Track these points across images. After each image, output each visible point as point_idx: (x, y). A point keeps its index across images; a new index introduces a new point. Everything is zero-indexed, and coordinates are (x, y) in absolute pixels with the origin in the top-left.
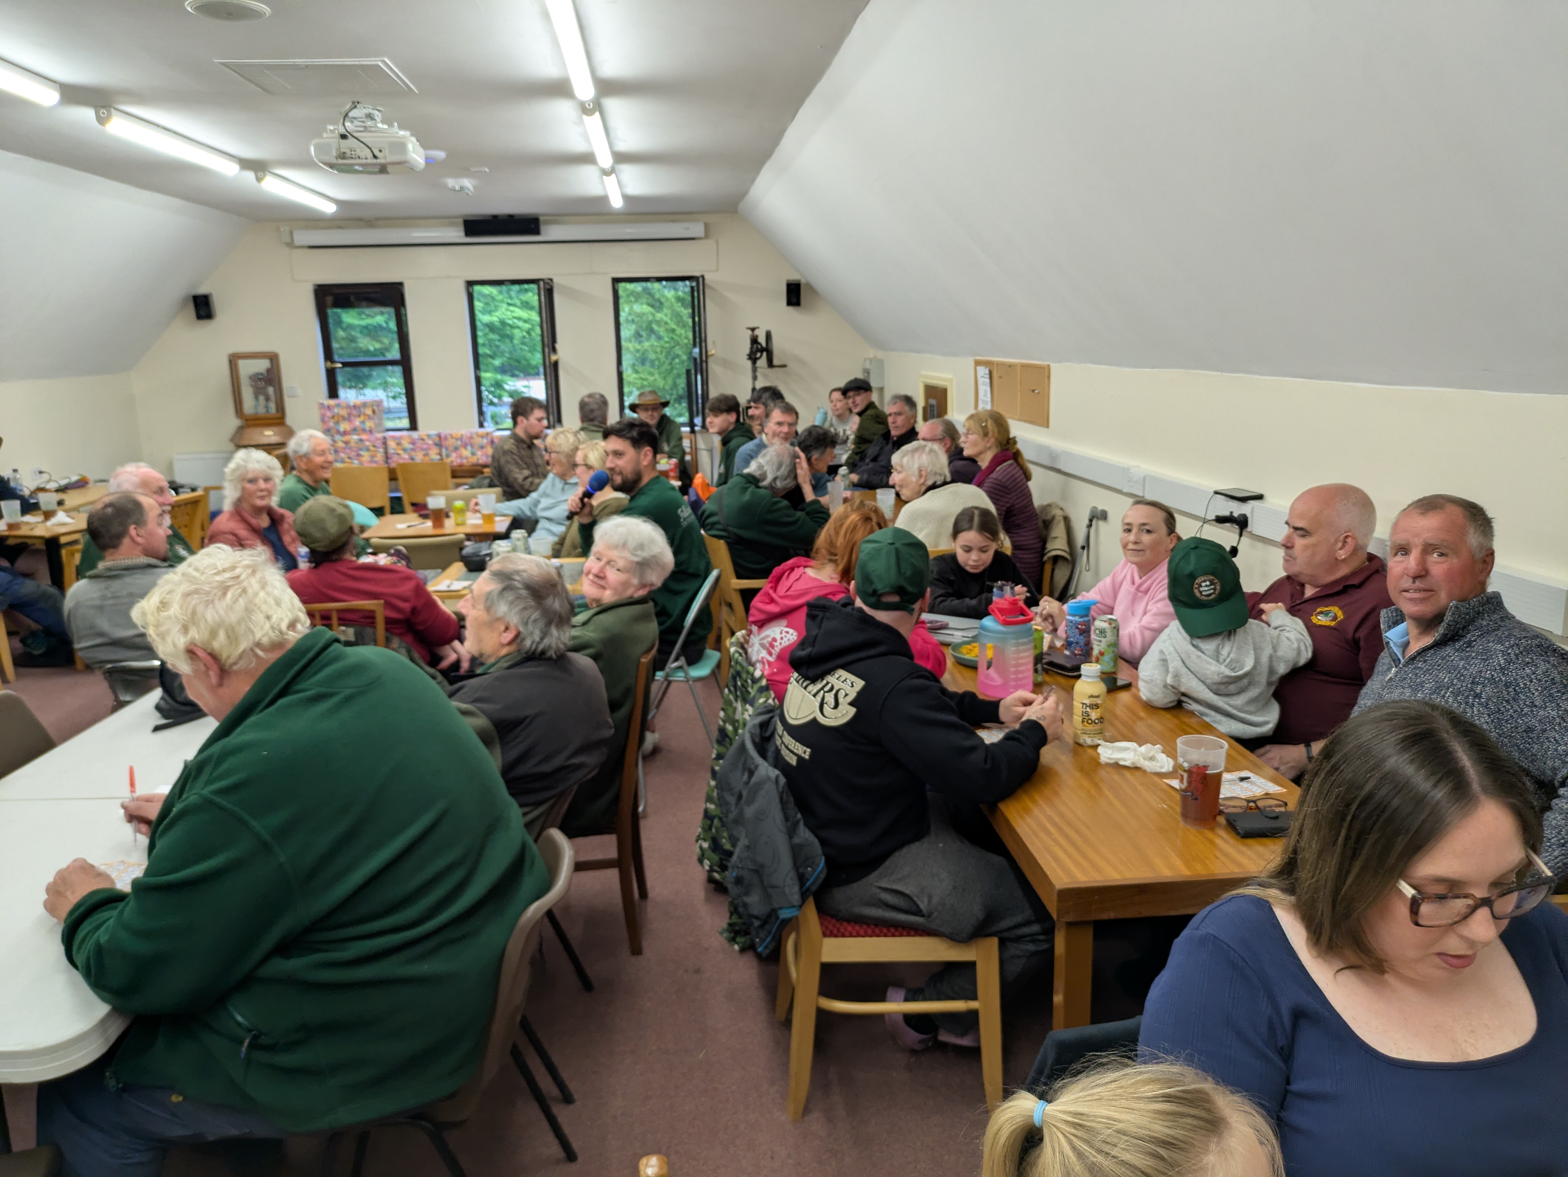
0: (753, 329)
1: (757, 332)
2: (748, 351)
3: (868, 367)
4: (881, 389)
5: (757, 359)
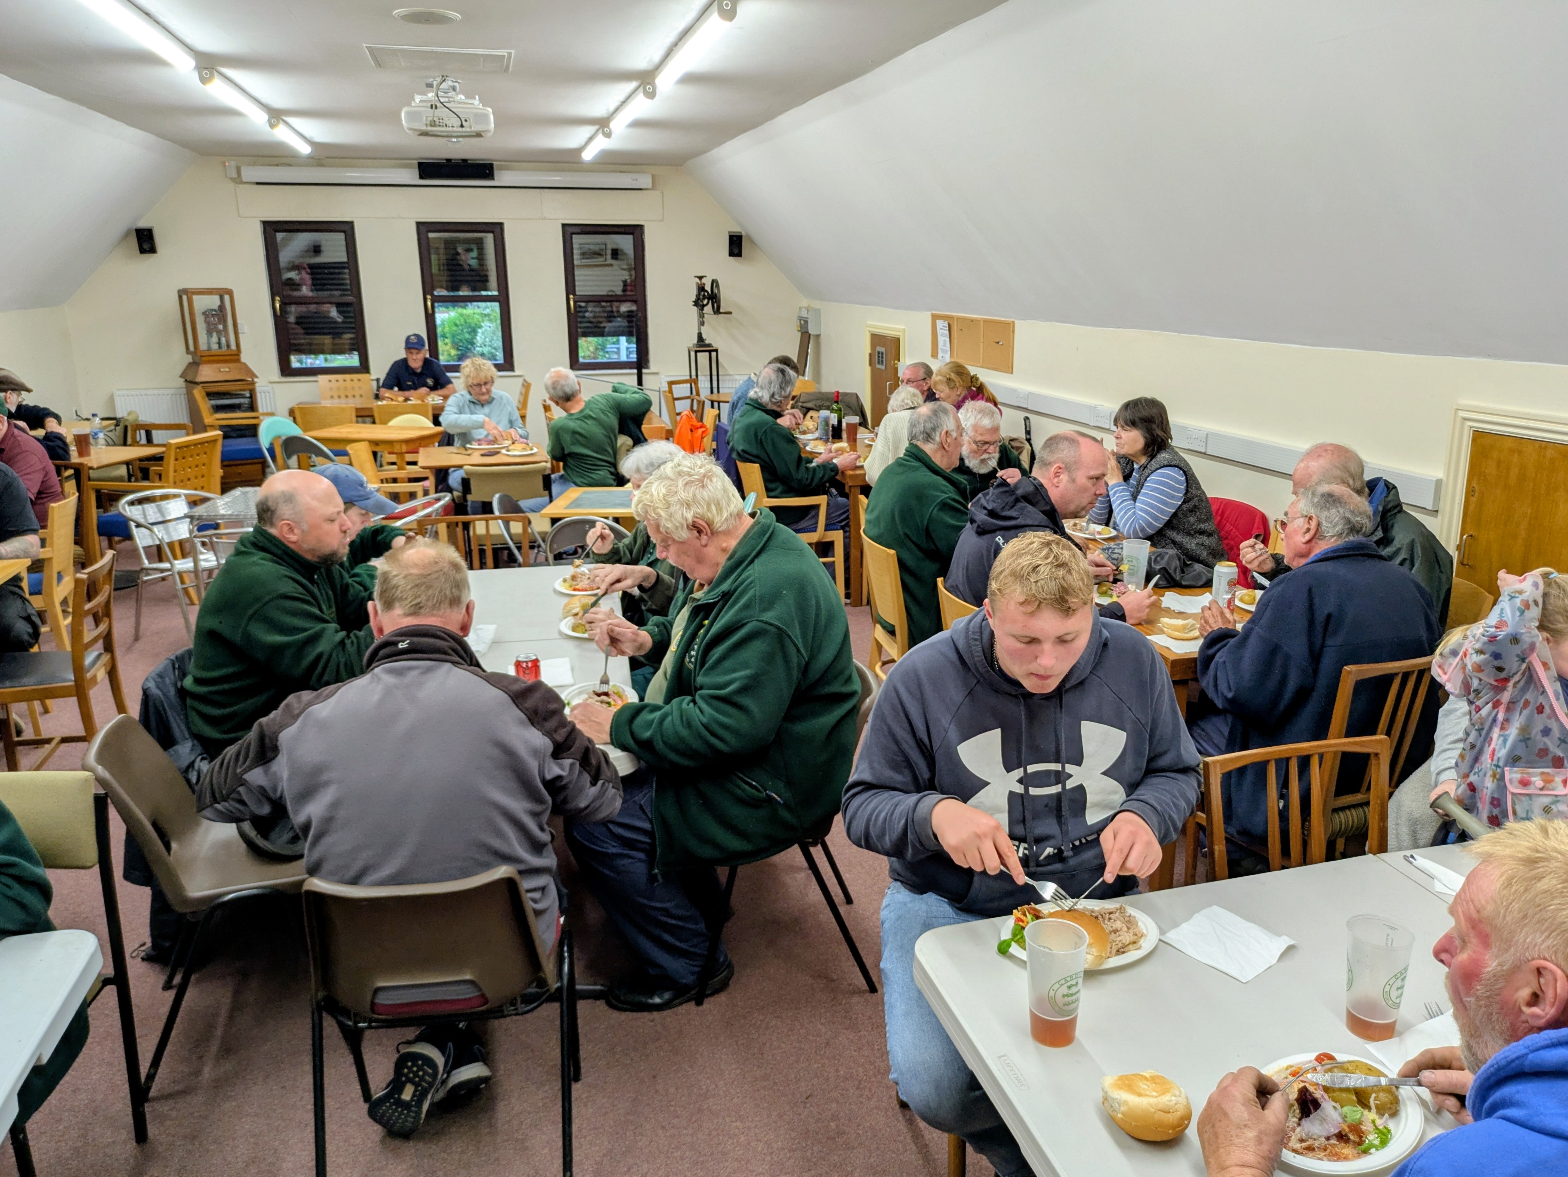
0: (701, 278)
1: (704, 280)
2: (694, 298)
3: (805, 316)
4: (818, 336)
5: (704, 306)
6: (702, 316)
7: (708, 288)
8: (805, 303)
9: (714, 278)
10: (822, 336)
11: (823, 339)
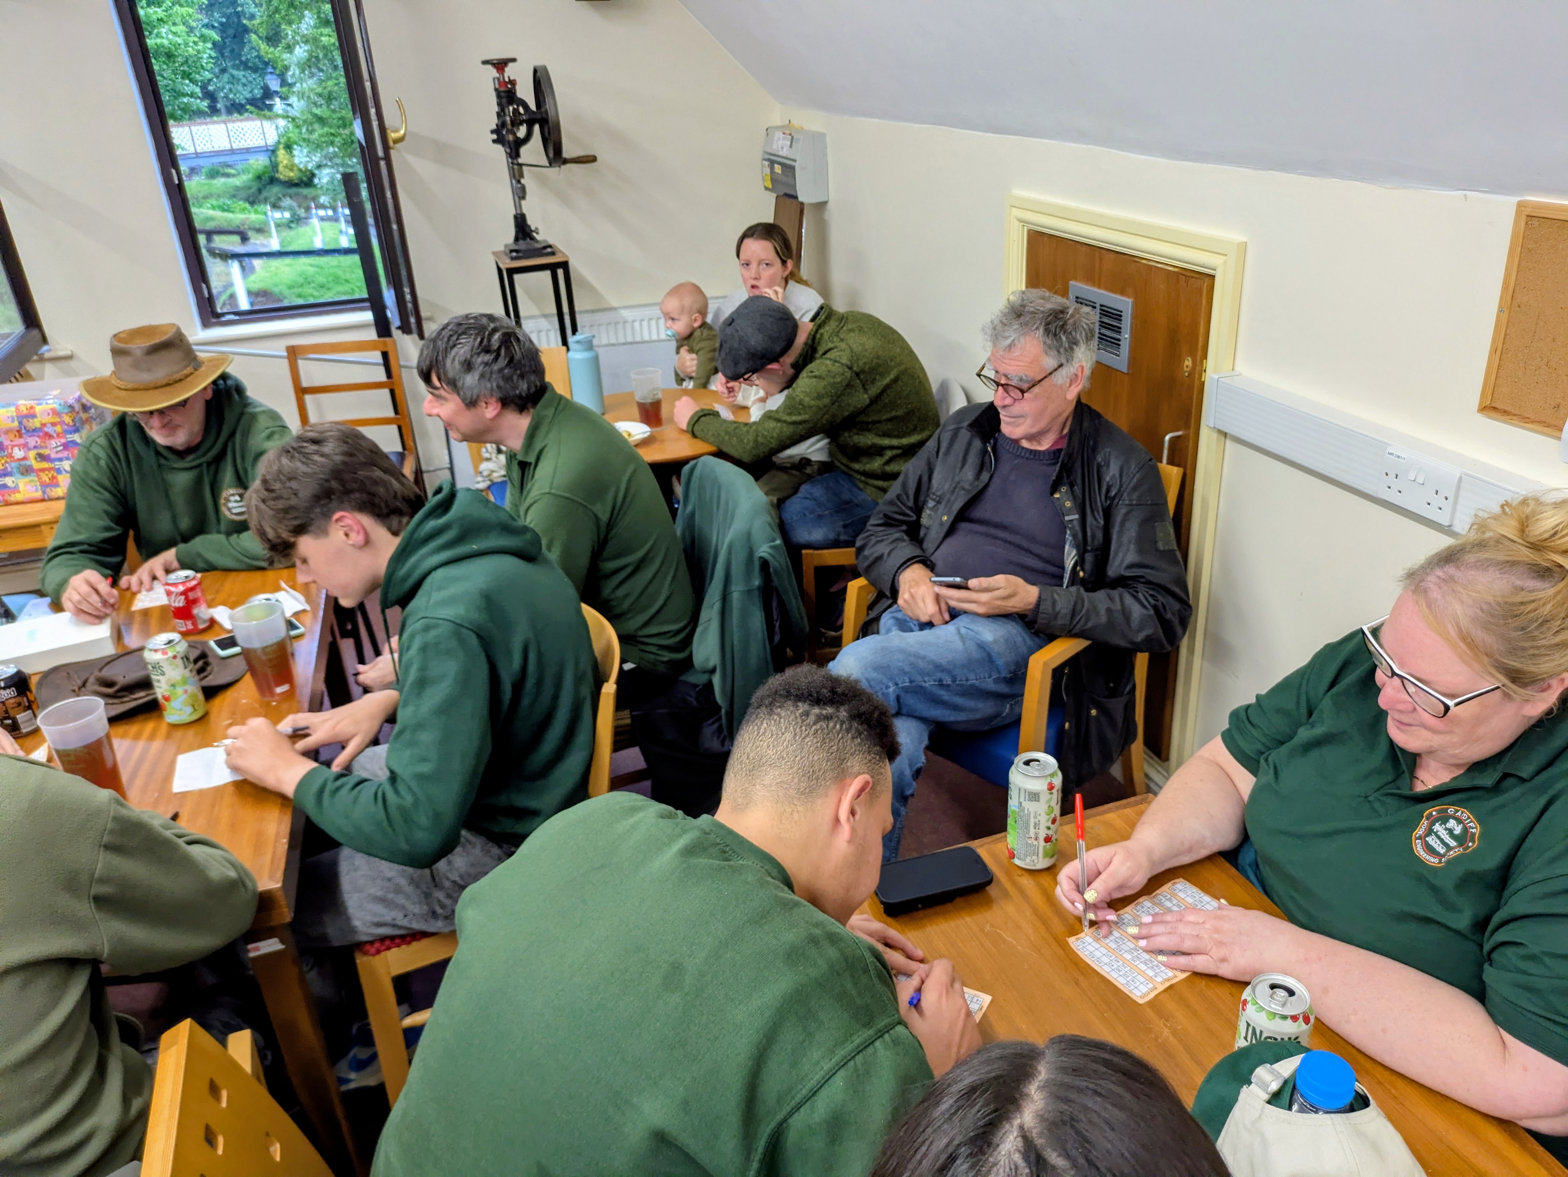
0: (500, 65)
1: (510, 72)
2: (493, 122)
3: (785, 152)
4: (821, 206)
5: (520, 143)
6: (516, 172)
7: (526, 92)
8: (777, 116)
9: (539, 63)
10: (831, 206)
11: (833, 214)
